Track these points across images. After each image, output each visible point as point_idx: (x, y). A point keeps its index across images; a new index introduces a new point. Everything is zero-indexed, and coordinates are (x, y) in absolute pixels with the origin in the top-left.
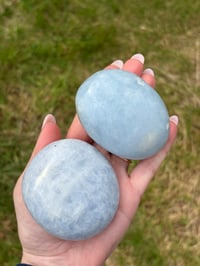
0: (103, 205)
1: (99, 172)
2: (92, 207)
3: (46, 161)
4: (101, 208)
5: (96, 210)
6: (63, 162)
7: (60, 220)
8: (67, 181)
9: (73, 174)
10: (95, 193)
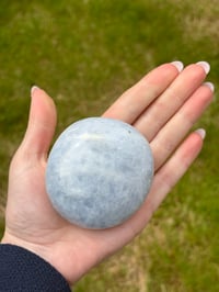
0: (97, 213)
1: (128, 191)
2: (88, 203)
3: (107, 132)
4: (92, 212)
5: (87, 209)
6: (116, 150)
7: (59, 179)
8: (98, 164)
9: (108, 166)
10: (103, 198)
